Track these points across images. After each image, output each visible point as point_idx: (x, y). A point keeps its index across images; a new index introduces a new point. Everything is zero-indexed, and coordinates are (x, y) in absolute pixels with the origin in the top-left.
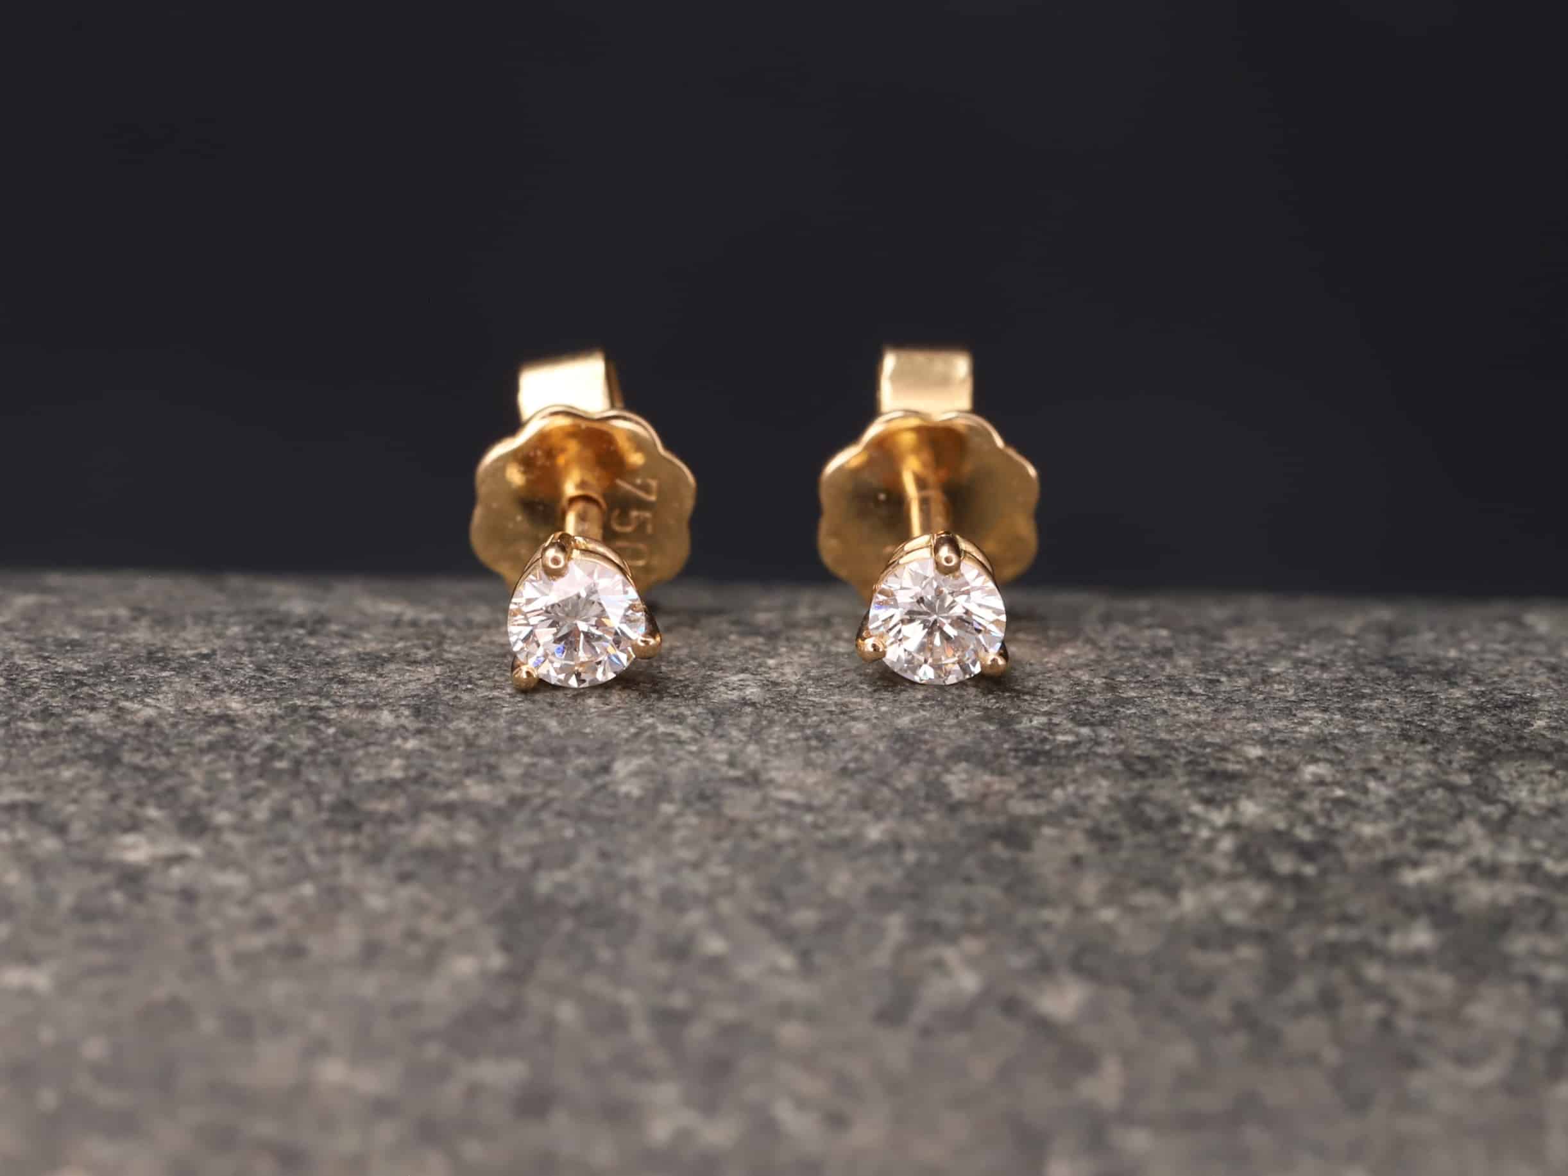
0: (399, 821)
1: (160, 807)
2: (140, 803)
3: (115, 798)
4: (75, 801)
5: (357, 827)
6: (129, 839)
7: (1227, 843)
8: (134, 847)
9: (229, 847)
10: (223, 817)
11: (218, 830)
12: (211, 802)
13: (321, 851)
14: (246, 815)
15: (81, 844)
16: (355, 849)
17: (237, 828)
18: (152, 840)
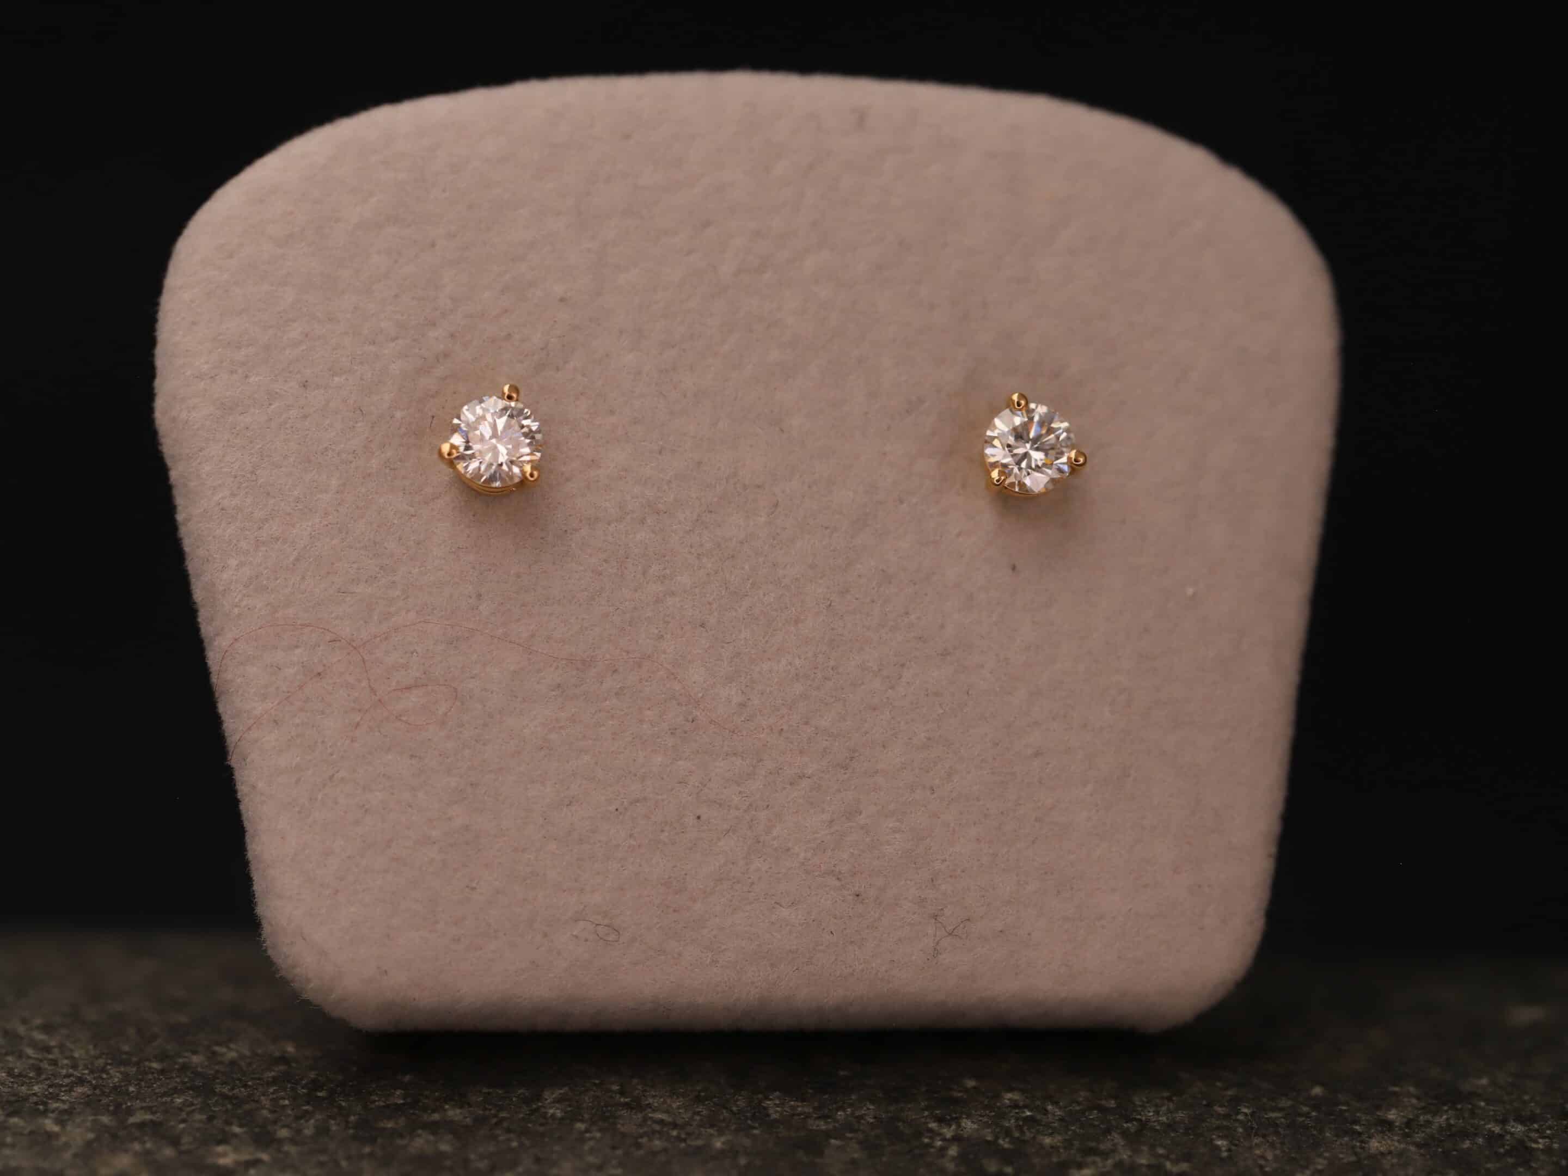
0: (401, 1136)
1: (241, 1126)
2: (229, 1123)
3: (211, 1119)
4: (184, 1121)
5: (373, 1141)
6: (220, 1149)
7: (953, 1151)
8: (224, 1155)
9: (287, 1154)
10: (283, 1133)
11: (280, 1141)
12: (275, 1122)
13: (349, 1158)
14: (299, 1131)
15: (188, 1152)
16: (371, 1155)
17: (293, 1141)
18: (236, 1150)
